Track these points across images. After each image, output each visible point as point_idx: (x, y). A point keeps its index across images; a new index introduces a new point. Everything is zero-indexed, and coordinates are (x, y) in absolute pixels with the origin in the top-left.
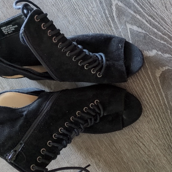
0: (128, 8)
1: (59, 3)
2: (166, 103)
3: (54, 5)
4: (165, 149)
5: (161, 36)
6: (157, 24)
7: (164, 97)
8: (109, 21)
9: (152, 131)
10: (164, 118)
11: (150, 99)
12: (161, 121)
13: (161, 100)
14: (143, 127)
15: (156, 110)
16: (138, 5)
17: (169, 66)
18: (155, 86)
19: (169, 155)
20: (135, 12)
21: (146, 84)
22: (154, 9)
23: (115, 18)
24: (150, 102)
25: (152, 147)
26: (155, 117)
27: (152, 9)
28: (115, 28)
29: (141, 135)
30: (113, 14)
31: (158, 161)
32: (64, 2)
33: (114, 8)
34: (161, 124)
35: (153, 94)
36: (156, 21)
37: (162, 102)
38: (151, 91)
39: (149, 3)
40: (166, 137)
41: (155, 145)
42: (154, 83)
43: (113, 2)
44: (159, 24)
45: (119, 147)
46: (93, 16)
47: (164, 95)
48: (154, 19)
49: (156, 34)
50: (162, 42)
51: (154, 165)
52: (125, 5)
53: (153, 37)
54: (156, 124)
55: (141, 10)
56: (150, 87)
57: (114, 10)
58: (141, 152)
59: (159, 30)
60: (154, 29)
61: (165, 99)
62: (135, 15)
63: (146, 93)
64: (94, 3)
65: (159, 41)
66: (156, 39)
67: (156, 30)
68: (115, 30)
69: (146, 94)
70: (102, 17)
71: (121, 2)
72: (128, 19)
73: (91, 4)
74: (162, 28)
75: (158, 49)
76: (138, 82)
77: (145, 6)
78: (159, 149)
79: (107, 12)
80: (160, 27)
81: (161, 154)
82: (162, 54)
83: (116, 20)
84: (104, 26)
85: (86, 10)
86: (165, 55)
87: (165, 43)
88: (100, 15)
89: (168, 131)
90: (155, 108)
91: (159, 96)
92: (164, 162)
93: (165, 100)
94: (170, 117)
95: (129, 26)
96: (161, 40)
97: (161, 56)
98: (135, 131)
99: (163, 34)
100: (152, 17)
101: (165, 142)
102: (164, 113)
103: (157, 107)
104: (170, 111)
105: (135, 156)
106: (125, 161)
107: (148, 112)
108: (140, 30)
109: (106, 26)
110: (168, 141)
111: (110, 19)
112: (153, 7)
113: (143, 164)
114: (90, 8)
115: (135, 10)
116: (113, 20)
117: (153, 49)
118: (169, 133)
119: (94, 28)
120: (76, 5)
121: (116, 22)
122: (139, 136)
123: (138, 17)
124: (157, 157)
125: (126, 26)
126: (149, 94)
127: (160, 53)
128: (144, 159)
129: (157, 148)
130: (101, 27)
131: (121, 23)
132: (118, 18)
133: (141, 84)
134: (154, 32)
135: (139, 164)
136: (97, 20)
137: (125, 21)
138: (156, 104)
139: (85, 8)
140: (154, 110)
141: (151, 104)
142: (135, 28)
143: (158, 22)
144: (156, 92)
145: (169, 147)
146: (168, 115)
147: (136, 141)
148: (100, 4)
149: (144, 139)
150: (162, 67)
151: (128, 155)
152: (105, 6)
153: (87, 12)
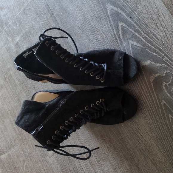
0: (130, 28)
1: (83, 27)
2: (158, 103)
3: (80, 28)
4: (157, 140)
5: (153, 49)
6: (151, 40)
7: (156, 98)
8: (116, 39)
9: (147, 125)
10: (156, 115)
11: (146, 99)
12: (154, 117)
13: (154, 101)
14: (141, 122)
15: (150, 108)
16: (137, 25)
17: (160, 74)
18: (149, 89)
19: (160, 145)
20: (135, 31)
21: (143, 87)
22: (148, 28)
23: (121, 36)
24: (146, 102)
25: (148, 138)
26: (150, 114)
27: (147, 28)
28: (121, 44)
29: (139, 128)
30: (119, 33)
31: (152, 149)
32: (86, 25)
33: (120, 28)
34: (154, 120)
35: (148, 96)
36: (150, 37)
37: (155, 102)
38: (147, 93)
39: (145, 23)
40: (158, 131)
41: (150, 136)
42: (149, 87)
43: (119, 24)
44: (152, 39)
45: (124, 136)
46: (105, 35)
47: (156, 96)
48: (148, 36)
49: (150, 47)
50: (155, 54)
51: (149, 152)
52: (128, 26)
53: (148, 50)
54: (150, 120)
55: (139, 29)
56: (145, 90)
57: (120, 30)
58: (140, 142)
59: (152, 44)
60: (148, 44)
61: (157, 99)
62: (135, 33)
63: (143, 94)
64: (106, 25)
65: (152, 53)
66: (150, 52)
67: (150, 45)
68: (120, 45)
69: (143, 96)
70: (112, 35)
71: (125, 23)
72: (130, 37)
73: (104, 26)
74: (154, 43)
75: (151, 60)
76: (137, 86)
77: (142, 26)
78: (153, 140)
79: (115, 32)
80: (153, 42)
81: (154, 143)
82: (155, 64)
83: (121, 38)
84: (113, 43)
85: (101, 31)
86: (157, 64)
87: (157, 55)
88: (110, 34)
89: (159, 126)
90: (150, 107)
91: (153, 97)
92: (157, 150)
93: (157, 101)
94: (161, 114)
95: (131, 42)
96: (154, 53)
97: (154, 65)
98: (135, 124)
99: (155, 48)
100: (147, 34)
101: (157, 134)
102: (156, 111)
103: (151, 106)
104: (161, 109)
105: (135, 145)
106: (128, 147)
107: (145, 110)
108: (138, 45)
109: (114, 42)
110: (159, 133)
111: (117, 37)
112: (148, 26)
113: (141, 151)
114: (104, 29)
115: (135, 29)
116: (119, 37)
117: (148, 60)
118: (160, 127)
119: (106, 44)
120: (95, 27)
121: (121, 39)
122: (138, 128)
123: (137, 34)
124: (151, 146)
125: (128, 42)
126: (145, 96)
127: (153, 63)
128: (142, 147)
129: (151, 139)
130: (111, 43)
131: (124, 40)
132: (123, 36)
133: (139, 87)
134: (149, 46)
135: (138, 151)
136: (108, 38)
137: (128, 38)
138: (150, 103)
139: (100, 30)
140: (149, 108)
141: (147, 103)
142: (135, 43)
143: (152, 38)
144: (151, 94)
145: (160, 138)
146: (160, 113)
147: (136, 132)
148: (110, 26)
149: (142, 131)
150: (154, 74)
151: (130, 143)
152: (114, 27)
153: (102, 32)
